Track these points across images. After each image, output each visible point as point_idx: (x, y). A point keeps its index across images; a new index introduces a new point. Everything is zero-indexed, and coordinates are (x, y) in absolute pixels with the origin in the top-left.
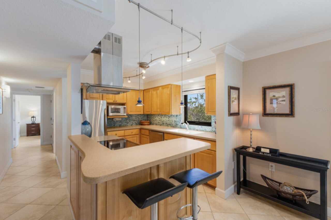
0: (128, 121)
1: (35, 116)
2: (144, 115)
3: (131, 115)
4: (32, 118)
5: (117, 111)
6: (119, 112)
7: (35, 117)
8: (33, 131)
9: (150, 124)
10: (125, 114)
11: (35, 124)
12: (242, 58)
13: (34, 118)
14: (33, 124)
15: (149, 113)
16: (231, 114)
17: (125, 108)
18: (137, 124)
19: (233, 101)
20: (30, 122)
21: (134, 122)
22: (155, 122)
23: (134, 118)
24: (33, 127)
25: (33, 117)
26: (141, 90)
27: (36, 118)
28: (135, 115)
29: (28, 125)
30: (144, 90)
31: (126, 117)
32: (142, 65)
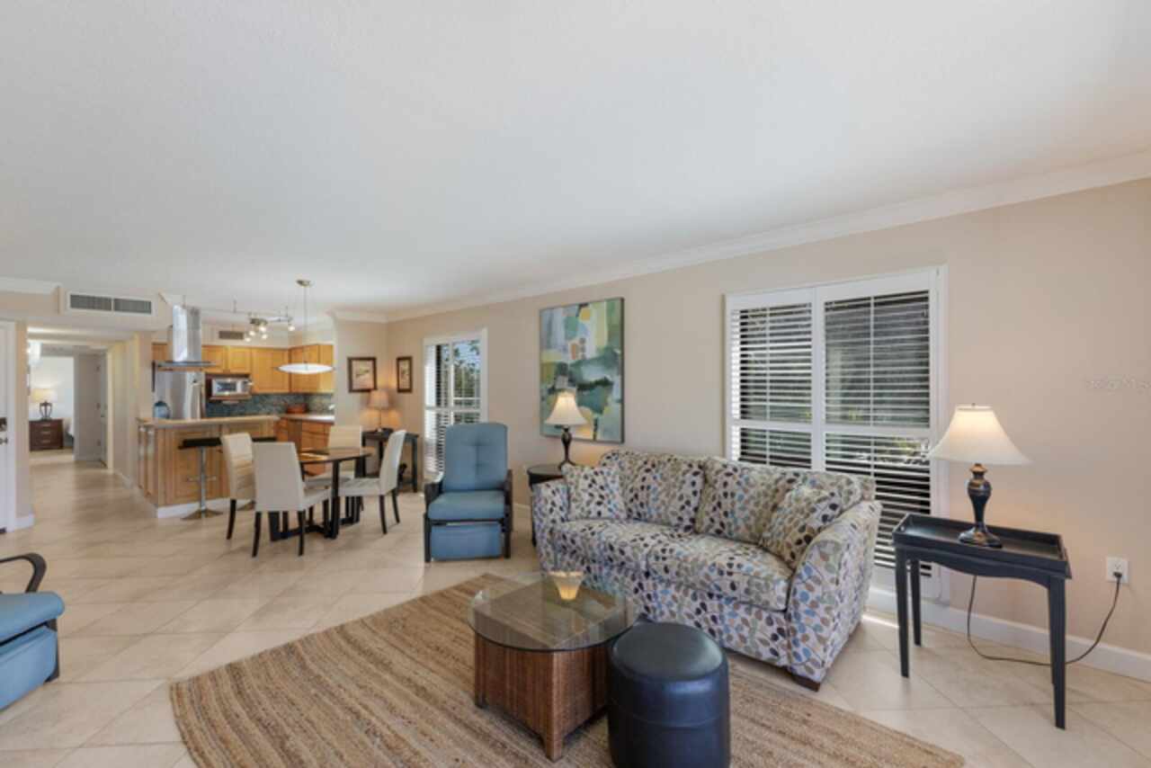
0: (259, 406)
1: (48, 402)
2: (290, 394)
3: (267, 396)
4: (43, 408)
5: (232, 387)
6: (234, 389)
7: (50, 405)
8: (45, 437)
9: (307, 410)
10: (247, 393)
11: (50, 421)
12: (382, 319)
13: (49, 408)
14: (44, 420)
15: (307, 391)
16: (351, 390)
17: (245, 383)
18: (280, 412)
19: (358, 375)
20: (38, 417)
21: (274, 408)
22: (316, 408)
23: (273, 400)
24: (45, 429)
25: (45, 404)
26: (284, 350)
27: (54, 405)
28: (277, 394)
29: (33, 424)
30: (290, 350)
31: (250, 397)
32: (255, 322)
